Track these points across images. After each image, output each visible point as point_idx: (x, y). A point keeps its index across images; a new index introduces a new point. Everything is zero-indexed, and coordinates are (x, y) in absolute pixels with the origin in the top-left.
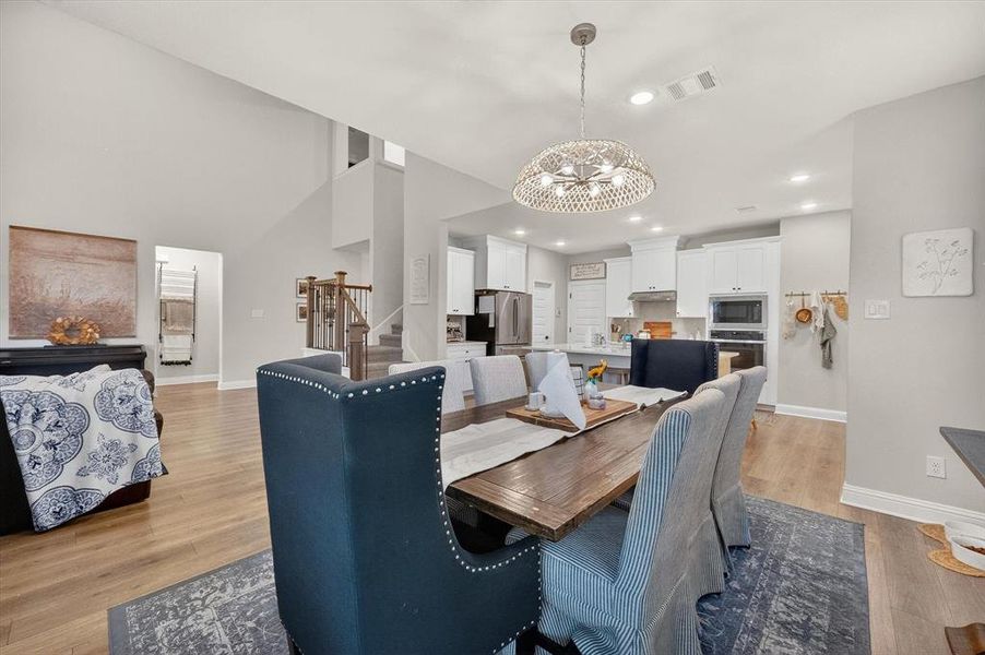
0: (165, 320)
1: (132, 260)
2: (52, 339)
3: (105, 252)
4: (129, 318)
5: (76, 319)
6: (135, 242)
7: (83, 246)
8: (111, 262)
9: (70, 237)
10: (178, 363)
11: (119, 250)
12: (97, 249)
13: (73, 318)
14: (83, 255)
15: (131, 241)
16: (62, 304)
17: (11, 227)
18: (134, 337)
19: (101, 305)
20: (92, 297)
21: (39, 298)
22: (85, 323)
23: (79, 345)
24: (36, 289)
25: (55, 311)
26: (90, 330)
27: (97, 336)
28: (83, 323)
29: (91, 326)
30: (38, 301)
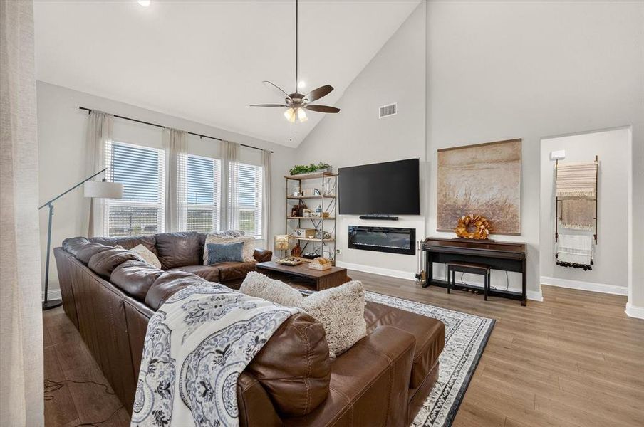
0: (561, 219)
1: (517, 159)
2: (458, 232)
3: (495, 157)
4: (515, 216)
5: (474, 216)
6: (520, 140)
7: (480, 155)
8: (499, 165)
9: (471, 149)
10: (576, 266)
11: (506, 151)
12: (489, 154)
13: (472, 216)
14: (480, 162)
15: (517, 140)
16: (466, 205)
17: (439, 151)
18: (519, 235)
19: (492, 205)
20: (485, 198)
21: (452, 201)
22: (480, 220)
23: (474, 239)
24: (451, 194)
25: (462, 210)
26: (482, 227)
27: (487, 231)
28: (478, 220)
29: (484, 223)
30: (452, 203)
